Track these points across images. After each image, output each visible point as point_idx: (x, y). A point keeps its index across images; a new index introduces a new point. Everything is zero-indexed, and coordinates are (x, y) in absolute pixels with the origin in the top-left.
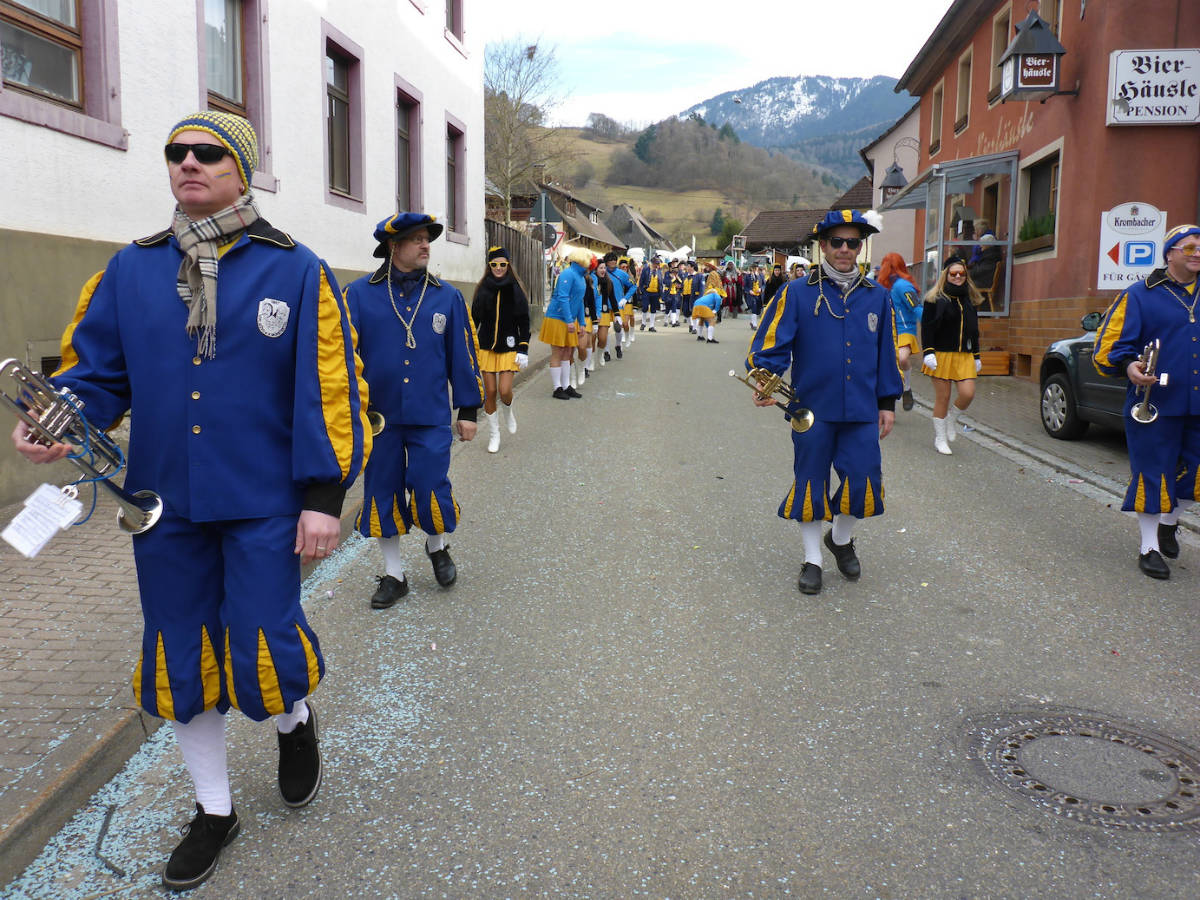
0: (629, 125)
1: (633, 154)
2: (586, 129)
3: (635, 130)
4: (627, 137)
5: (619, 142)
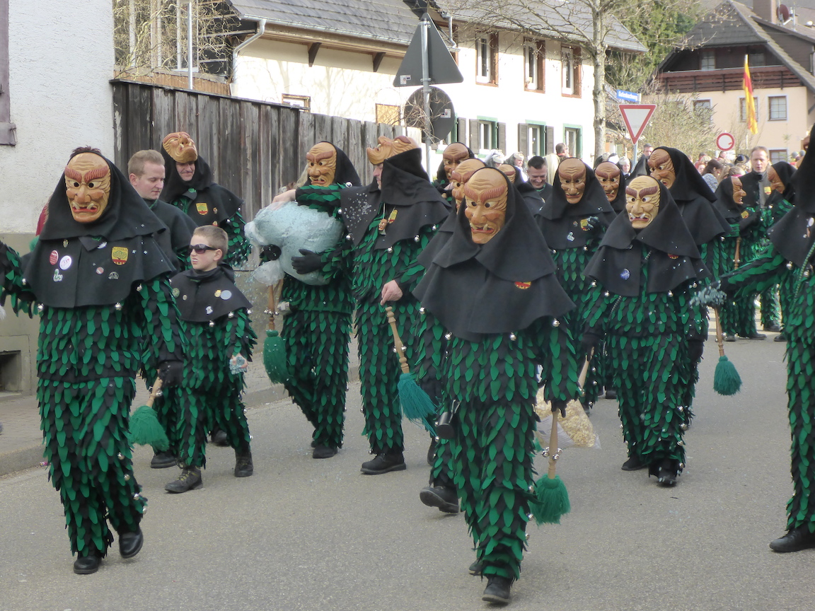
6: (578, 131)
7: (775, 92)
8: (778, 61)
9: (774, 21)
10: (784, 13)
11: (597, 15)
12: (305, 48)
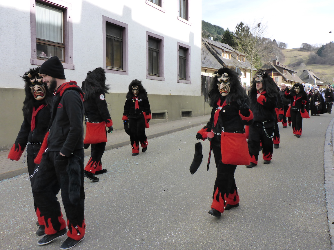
0: (315, 46)
1: (316, 54)
2: (301, 48)
3: (317, 47)
4: (314, 50)
5: (311, 51)
6: (246, 83)
7: (276, 77)
8: (277, 71)
9: (276, 65)
10: (278, 63)
11: (252, 65)
12: (205, 70)
